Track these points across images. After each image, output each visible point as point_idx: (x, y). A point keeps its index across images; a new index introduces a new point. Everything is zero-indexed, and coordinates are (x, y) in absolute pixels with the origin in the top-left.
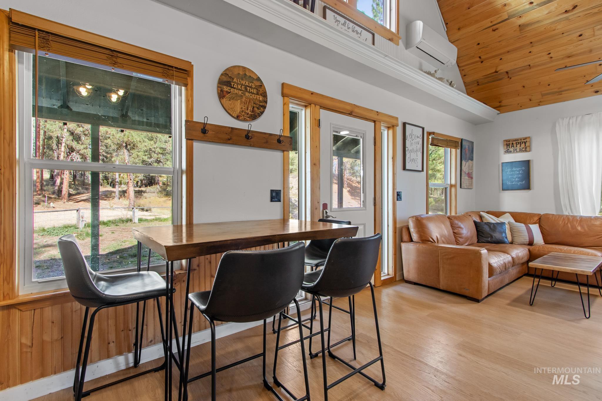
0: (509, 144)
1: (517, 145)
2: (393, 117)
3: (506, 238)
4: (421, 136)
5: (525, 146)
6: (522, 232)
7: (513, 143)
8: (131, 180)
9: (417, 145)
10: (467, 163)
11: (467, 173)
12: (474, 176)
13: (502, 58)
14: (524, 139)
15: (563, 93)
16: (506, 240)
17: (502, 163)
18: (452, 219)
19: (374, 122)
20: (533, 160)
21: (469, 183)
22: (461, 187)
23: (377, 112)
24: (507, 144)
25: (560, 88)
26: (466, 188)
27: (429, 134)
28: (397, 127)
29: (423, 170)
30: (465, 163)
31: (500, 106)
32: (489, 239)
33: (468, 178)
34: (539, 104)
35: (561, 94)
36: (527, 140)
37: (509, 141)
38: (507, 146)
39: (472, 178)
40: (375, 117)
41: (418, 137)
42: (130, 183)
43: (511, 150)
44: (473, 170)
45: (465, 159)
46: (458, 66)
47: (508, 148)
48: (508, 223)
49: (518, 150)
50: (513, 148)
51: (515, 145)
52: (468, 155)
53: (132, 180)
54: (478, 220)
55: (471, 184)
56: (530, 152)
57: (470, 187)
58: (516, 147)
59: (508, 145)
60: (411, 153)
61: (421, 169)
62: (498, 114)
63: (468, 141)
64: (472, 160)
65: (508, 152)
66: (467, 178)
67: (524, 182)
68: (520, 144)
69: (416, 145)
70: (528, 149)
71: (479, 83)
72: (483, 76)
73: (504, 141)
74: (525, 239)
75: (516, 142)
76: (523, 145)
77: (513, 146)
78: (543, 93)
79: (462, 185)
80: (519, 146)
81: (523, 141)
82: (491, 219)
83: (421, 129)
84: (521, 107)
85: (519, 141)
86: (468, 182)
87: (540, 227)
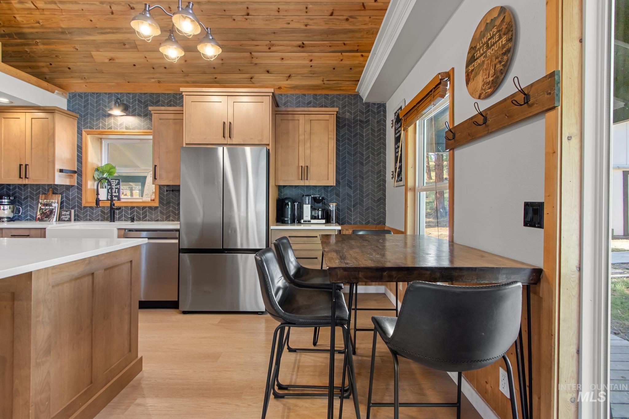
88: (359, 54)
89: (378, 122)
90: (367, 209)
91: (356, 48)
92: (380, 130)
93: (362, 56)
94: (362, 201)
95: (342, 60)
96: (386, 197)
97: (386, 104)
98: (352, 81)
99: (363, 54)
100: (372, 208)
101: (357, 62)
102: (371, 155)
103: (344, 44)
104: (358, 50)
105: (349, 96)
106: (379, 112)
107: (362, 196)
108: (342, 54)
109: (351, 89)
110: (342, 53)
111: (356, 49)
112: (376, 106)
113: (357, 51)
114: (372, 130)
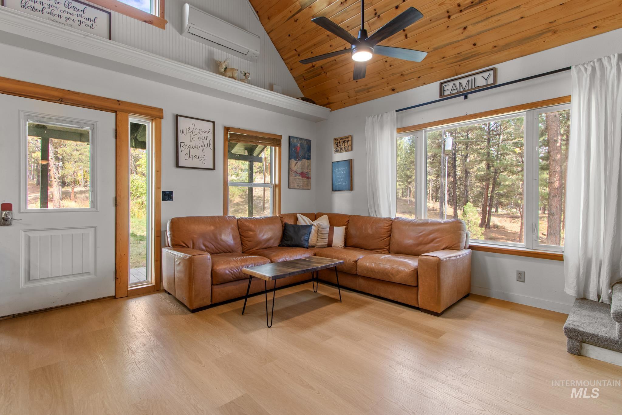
0: (337, 142)
1: (342, 143)
2: (152, 108)
3: (307, 241)
4: (212, 131)
5: (348, 145)
6: (323, 235)
7: (340, 142)
8: (55, 178)
9: (204, 141)
10: (299, 163)
11: (299, 172)
12: (313, 175)
13: (312, 51)
14: (347, 138)
15: (370, 90)
16: (306, 244)
17: (332, 162)
18: (242, 222)
19: (115, 112)
20: (354, 160)
21: (303, 183)
22: (289, 188)
23: (118, 101)
25: (366, 85)
26: (298, 188)
27: (227, 129)
28: (162, 120)
29: (214, 169)
30: (295, 162)
31: (329, 104)
32: (289, 243)
33: (301, 178)
34: (356, 102)
35: (369, 92)
36: (350, 139)
37: (337, 140)
39: (309, 178)
40: (116, 106)
41: (205, 132)
42: (55, 182)
44: (311, 169)
45: (296, 158)
46: (283, 59)
47: (337, 147)
48: (318, 225)
49: (343, 149)
50: (340, 147)
51: (341, 143)
52: (301, 153)
53: (57, 178)
54: (291, 222)
55: (307, 184)
56: (352, 151)
57: (305, 188)
58: (342, 146)
59: (336, 144)
60: (192, 150)
61: (212, 167)
63: (300, 139)
64: (309, 158)
65: (337, 151)
66: (299, 177)
67: (346, 183)
68: (345, 143)
69: (202, 140)
70: (350, 148)
71: (306, 78)
72: (305, 70)
74: (325, 242)
75: (342, 140)
76: (346, 144)
77: (340, 145)
78: (356, 90)
79: (291, 186)
80: (343, 144)
81: (346, 140)
82: (303, 221)
83: (211, 124)
84: (344, 105)
85: (344, 140)
86: (301, 182)
87: (346, 229)
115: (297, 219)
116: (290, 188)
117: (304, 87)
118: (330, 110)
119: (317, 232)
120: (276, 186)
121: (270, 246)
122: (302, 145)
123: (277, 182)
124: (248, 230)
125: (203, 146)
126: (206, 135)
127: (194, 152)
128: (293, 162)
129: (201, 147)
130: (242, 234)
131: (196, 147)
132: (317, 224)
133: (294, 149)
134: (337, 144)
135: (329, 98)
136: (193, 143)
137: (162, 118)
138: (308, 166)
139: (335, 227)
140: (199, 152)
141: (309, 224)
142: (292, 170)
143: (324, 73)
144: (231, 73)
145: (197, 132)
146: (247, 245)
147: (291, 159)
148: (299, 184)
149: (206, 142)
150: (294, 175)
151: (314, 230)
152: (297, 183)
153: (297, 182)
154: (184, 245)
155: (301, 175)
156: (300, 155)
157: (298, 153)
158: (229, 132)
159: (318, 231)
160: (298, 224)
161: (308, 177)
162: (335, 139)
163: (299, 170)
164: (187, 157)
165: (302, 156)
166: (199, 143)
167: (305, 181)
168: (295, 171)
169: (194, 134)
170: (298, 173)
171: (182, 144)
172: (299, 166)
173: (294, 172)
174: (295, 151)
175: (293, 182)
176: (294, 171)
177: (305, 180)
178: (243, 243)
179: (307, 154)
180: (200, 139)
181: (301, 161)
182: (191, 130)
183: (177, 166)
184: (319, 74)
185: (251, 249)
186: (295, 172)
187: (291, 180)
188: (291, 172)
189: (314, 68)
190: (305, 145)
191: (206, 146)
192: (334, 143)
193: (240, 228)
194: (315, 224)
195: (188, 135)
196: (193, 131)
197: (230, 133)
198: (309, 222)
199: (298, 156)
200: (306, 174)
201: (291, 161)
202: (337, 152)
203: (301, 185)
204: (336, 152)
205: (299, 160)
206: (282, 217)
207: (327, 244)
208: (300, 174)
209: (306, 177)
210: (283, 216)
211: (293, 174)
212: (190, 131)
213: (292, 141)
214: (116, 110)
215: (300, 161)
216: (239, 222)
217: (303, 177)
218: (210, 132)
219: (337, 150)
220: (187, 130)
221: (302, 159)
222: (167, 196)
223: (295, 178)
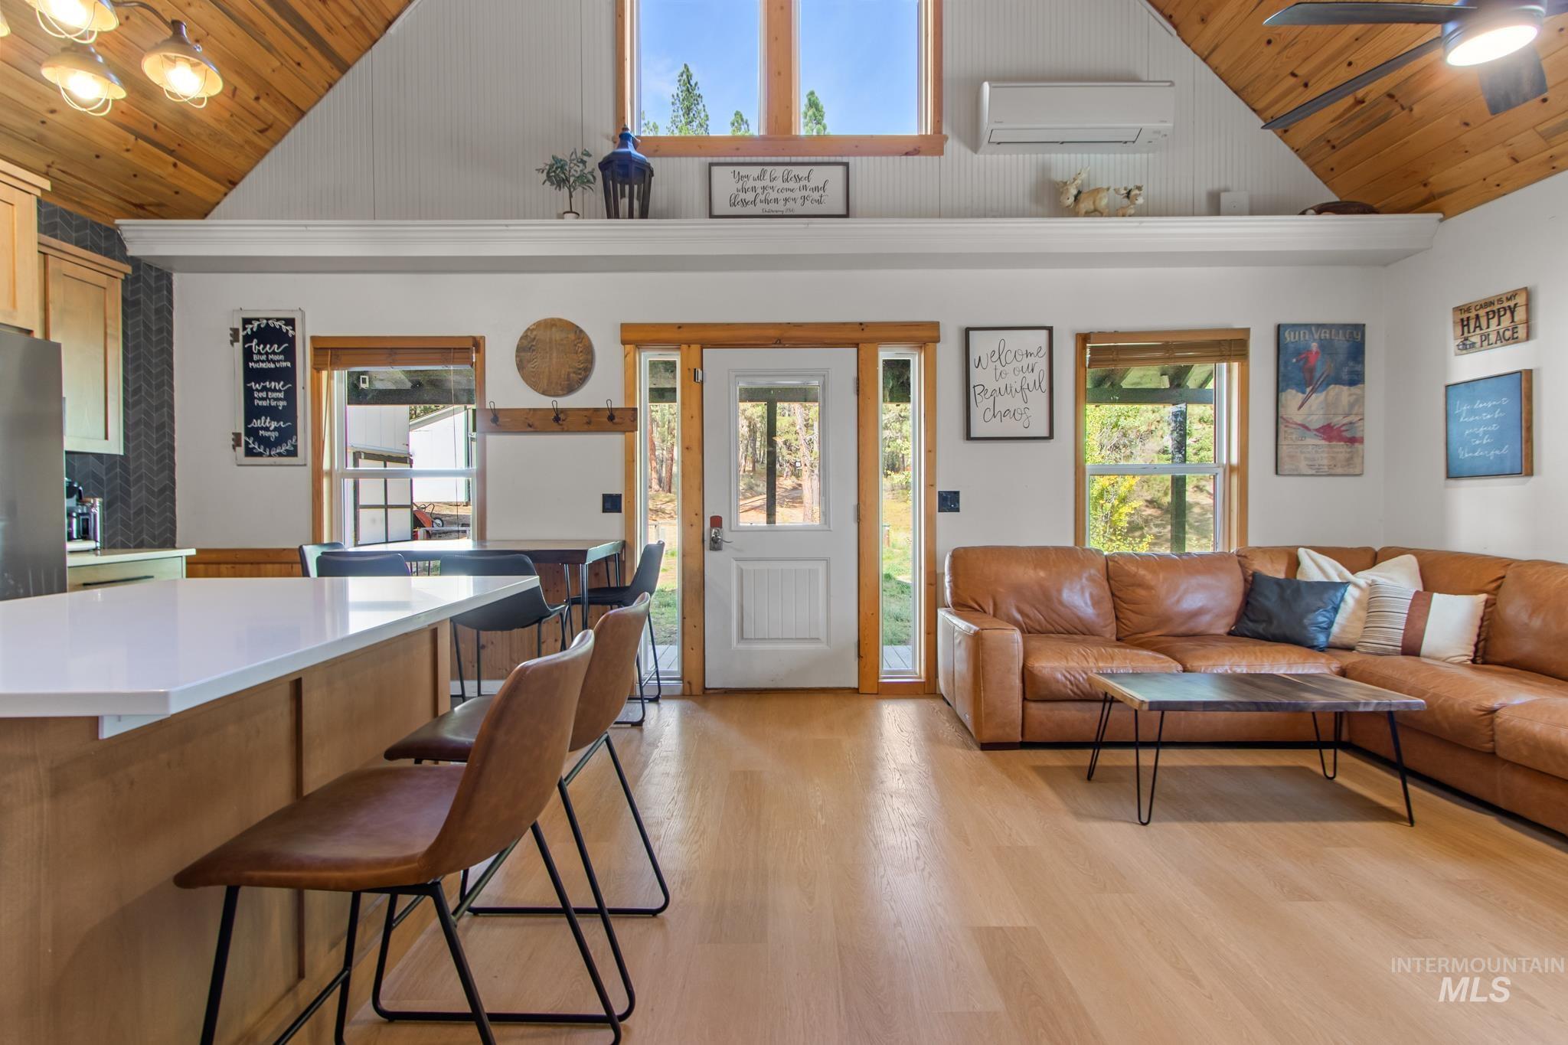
0: (1468, 318)
1: (1489, 319)
2: (918, 326)
3: (1326, 629)
4: (1045, 350)
5: (1513, 321)
6: (1388, 617)
7: (1478, 315)
9: (1027, 375)
10: (1317, 400)
11: (1316, 425)
14: (1509, 299)
16: (1322, 637)
17: (1447, 386)
18: (1119, 563)
19: (857, 345)
20: (1539, 367)
21: (1333, 458)
22: (1276, 474)
23: (861, 324)
24: (1462, 320)
26: (1314, 472)
27: (1083, 339)
28: (938, 345)
29: (1051, 436)
30: (1301, 396)
31: (1431, 198)
32: (1260, 628)
33: (1323, 442)
34: (1550, 168)
36: (1521, 299)
37: (1468, 310)
38: (1463, 326)
39: (1354, 441)
40: (856, 335)
41: (1028, 354)
43: (1473, 339)
44: (1363, 414)
45: (1301, 386)
46: (1254, 110)
47: (1466, 335)
48: (1371, 586)
49: (1493, 337)
50: (1478, 332)
51: (1484, 320)
54: (1274, 571)
55: (1350, 459)
56: (1530, 342)
57: (1339, 471)
58: (1488, 327)
59: (1464, 324)
60: (999, 399)
61: (1045, 433)
62: (1441, 220)
63: (1320, 326)
64: (1356, 379)
65: (1466, 346)
66: (1313, 441)
67: (1506, 449)
68: (1500, 317)
69: (1022, 375)
70: (1522, 333)
71: (1336, 143)
72: (1332, 122)
73: (1454, 309)
74: (1390, 640)
75: (1487, 310)
76: (1506, 318)
77: (1480, 327)
78: (1540, 129)
79: (1286, 466)
80: (1494, 322)
81: (1506, 304)
82: (1316, 568)
83: (1044, 333)
84: (1494, 189)
85: (1496, 307)
86: (1326, 455)
87: (1490, 603)
88: (172, 159)
89: (158, 311)
90: (138, 513)
91: (173, 146)
92: (160, 331)
93: (175, 165)
94: (128, 493)
95: (128, 150)
96: (175, 485)
97: (171, 274)
98: (120, 198)
99: (179, 163)
100: (149, 511)
101: (158, 171)
102: (144, 386)
103: (156, 126)
104: (173, 151)
105: (95, 226)
106: (159, 290)
107: (127, 481)
108: (136, 139)
109: (106, 214)
110: (139, 140)
111: (172, 148)
112: (154, 274)
113: (171, 153)
114: (146, 326)
115: (1295, 563)
116: (1279, 472)
117: (1332, 169)
118: (1440, 216)
119: (1365, 605)
120: (1231, 469)
121: (1198, 630)
122: (1326, 347)
123: (1235, 460)
124: (1133, 585)
125: (1025, 386)
126: (1031, 360)
127: (1004, 403)
128: (1293, 398)
129: (1019, 389)
130: (1117, 593)
131: (1009, 389)
132: (1370, 582)
133: (1294, 360)
134: (1468, 325)
135: (1431, 180)
136: (1001, 384)
137: (937, 340)
138: (1352, 405)
139: (1436, 595)
140: (1015, 402)
141: (1338, 580)
142: (1288, 422)
143: (1403, 108)
144: (1091, 203)
145: (1010, 356)
146: (1130, 621)
147: (1284, 390)
148: (1314, 460)
149: (1031, 378)
150: (1294, 437)
151: (1353, 597)
152: (1306, 459)
153: (1308, 455)
154: (976, 607)
155: (1323, 433)
156: (1317, 374)
157: (1312, 371)
158: (1088, 345)
159: (1369, 603)
160: (1299, 577)
161: (1354, 437)
162: (1459, 309)
163: (1317, 421)
164: (989, 415)
165: (1327, 376)
166: (1015, 381)
167: (1341, 450)
168: (1299, 422)
169: (1004, 364)
170: (1311, 427)
171: (979, 389)
172: (1313, 408)
173: (1294, 426)
174: (1301, 363)
175: (1292, 457)
176: (1296, 424)
177: (1341, 448)
178: (1120, 616)
179: (1346, 370)
180: (1016, 373)
181: (1324, 393)
182: (999, 355)
183: (968, 437)
184: (1384, 119)
185: (1142, 633)
186: (1299, 425)
187: (1284, 450)
188: (1286, 426)
189: (1363, 105)
190: (1341, 342)
191: (1031, 388)
192: (1454, 322)
193: (1112, 579)
194: (1362, 582)
195: (992, 366)
196: (1003, 357)
197: (1092, 348)
198: (1340, 575)
199: (1312, 378)
200: (1343, 429)
201: (1283, 396)
202: (1466, 349)
203: (1325, 462)
204: (1464, 352)
205: (1313, 391)
206: (1245, 557)
207: (1400, 645)
208: (1317, 430)
209: (1341, 439)
210: (1248, 554)
211: (1292, 433)
212: (997, 355)
213: (1289, 336)
214: (856, 342)
215: (1321, 392)
216: (1110, 563)
217: (1330, 439)
218: (1040, 354)
219: (1468, 342)
220: (989, 356)
221: (1328, 385)
222: (949, 501)
223: (1299, 443)
